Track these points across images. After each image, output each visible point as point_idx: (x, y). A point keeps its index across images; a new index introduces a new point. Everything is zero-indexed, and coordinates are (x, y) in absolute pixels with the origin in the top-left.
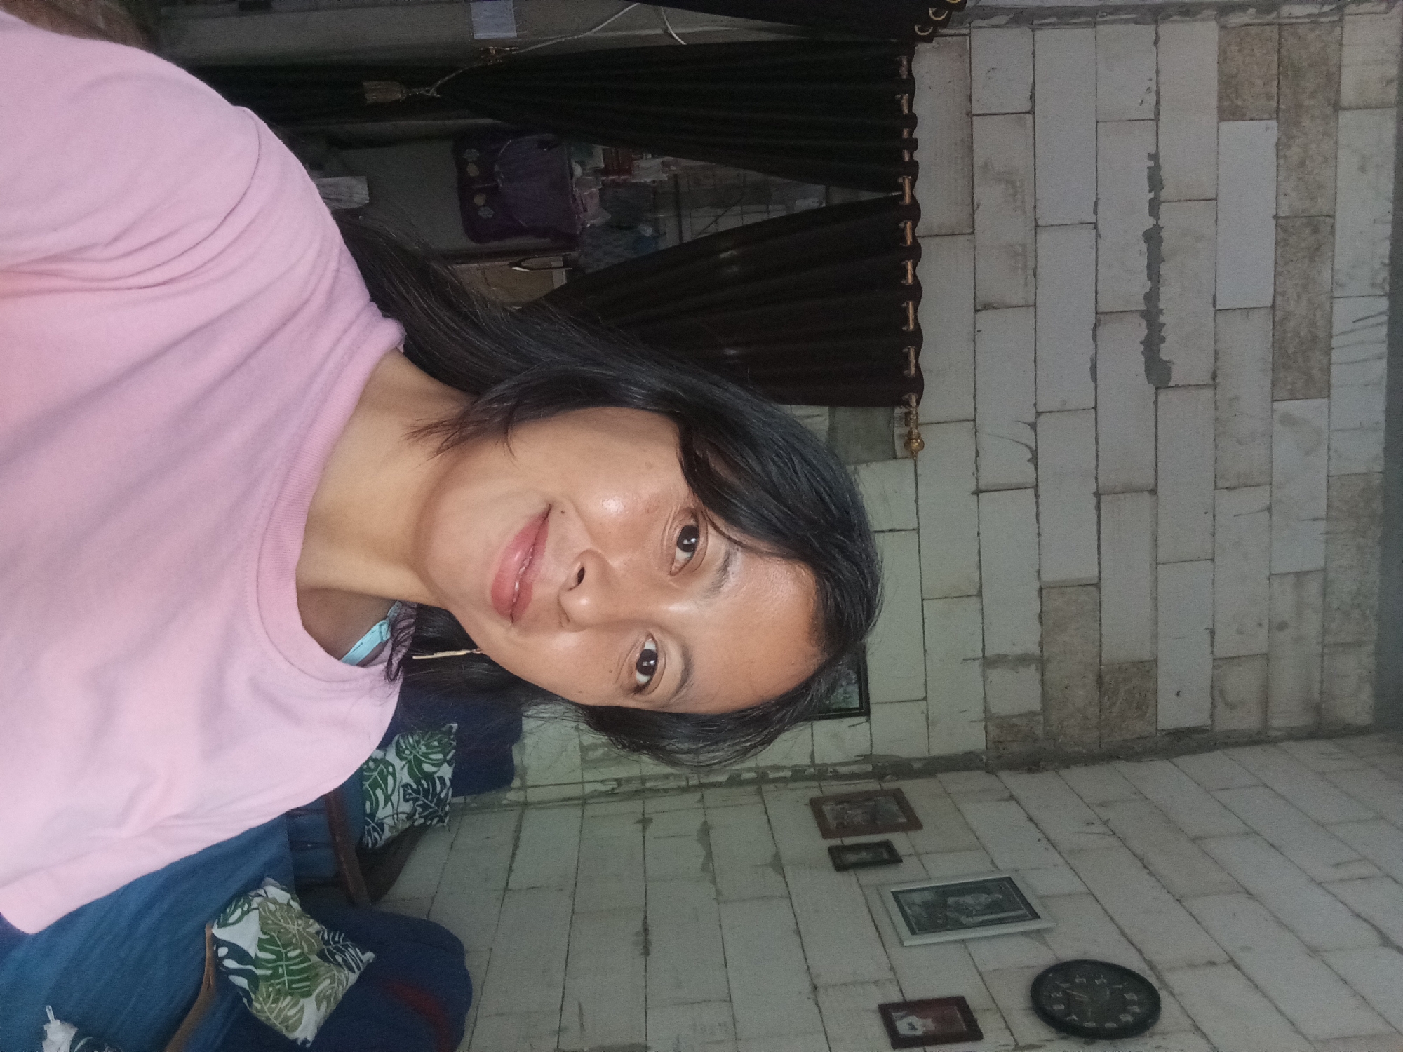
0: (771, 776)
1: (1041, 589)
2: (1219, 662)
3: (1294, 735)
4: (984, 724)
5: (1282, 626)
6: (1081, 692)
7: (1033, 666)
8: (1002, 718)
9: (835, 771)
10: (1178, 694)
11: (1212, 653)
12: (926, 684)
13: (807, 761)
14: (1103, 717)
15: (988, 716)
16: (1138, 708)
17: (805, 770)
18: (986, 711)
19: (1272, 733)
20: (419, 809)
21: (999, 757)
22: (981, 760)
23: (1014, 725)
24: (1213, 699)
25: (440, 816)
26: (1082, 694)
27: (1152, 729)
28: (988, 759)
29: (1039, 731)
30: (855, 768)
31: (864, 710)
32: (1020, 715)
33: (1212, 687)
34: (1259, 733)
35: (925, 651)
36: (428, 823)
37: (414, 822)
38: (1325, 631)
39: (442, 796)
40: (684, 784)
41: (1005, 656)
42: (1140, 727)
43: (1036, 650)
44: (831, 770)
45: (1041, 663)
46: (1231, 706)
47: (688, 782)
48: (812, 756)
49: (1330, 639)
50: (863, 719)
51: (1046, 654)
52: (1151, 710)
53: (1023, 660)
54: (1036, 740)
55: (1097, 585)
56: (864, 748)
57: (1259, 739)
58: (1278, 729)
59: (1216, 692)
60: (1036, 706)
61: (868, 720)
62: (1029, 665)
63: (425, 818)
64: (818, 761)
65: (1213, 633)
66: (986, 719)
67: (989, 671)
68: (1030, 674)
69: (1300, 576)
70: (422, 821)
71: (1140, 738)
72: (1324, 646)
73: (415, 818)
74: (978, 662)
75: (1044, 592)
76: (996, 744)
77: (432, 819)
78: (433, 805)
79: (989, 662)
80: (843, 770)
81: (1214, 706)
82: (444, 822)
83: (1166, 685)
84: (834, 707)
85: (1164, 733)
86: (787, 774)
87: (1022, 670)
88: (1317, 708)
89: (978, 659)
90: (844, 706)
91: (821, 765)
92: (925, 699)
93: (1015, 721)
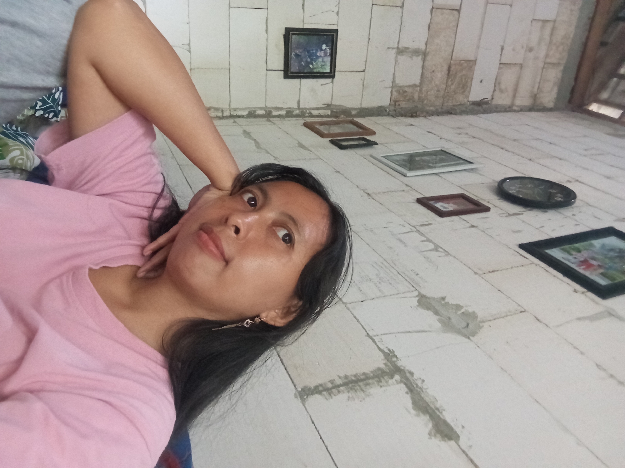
0: (275, 113)
1: (433, 8)
2: (502, 66)
3: (522, 109)
4: (391, 89)
5: (531, 50)
6: (439, 75)
7: (420, 56)
8: (401, 87)
9: (310, 113)
10: (481, 81)
11: (500, 60)
12: (366, 61)
13: (295, 106)
14: (446, 91)
15: (394, 85)
16: (463, 87)
17: (293, 111)
18: (394, 81)
19: (515, 108)
20: (40, 104)
21: (395, 110)
22: (386, 111)
23: (406, 92)
24: (495, 86)
25: (54, 111)
26: (440, 76)
27: (466, 100)
28: (390, 111)
29: (416, 96)
30: (321, 112)
31: (331, 75)
32: (409, 86)
33: (496, 79)
34: (509, 107)
35: (369, 39)
36: (47, 115)
37: (35, 112)
38: (547, 56)
39: (56, 96)
40: (220, 114)
41: (408, 48)
42: (461, 98)
43: (423, 47)
44: (308, 112)
45: (425, 54)
46: (501, 91)
47: (223, 113)
48: (299, 103)
49: (548, 60)
50: (329, 80)
51: (428, 50)
52: (469, 89)
53: (416, 52)
54: (414, 101)
55: (459, 11)
56: (327, 100)
57: (508, 109)
58: (518, 106)
59: (497, 83)
60: (417, 82)
61: (332, 82)
62: (419, 56)
63: (44, 110)
64: (301, 106)
65: (502, 49)
66: (392, 87)
67: (399, 57)
68: (418, 60)
69: (545, 21)
70: (42, 112)
71: (461, 105)
72: (545, 63)
73: (37, 108)
74: (395, 50)
75: (434, 10)
76: (395, 102)
77: (49, 113)
78: (49, 102)
79: (401, 51)
80: (315, 112)
81: (495, 90)
82: (58, 117)
83: (477, 75)
84: (315, 71)
85: (471, 103)
86: (283, 113)
87: (414, 58)
88: (535, 97)
89: (394, 48)
90: (321, 70)
91: (302, 109)
92: (364, 71)
93: (406, 89)
